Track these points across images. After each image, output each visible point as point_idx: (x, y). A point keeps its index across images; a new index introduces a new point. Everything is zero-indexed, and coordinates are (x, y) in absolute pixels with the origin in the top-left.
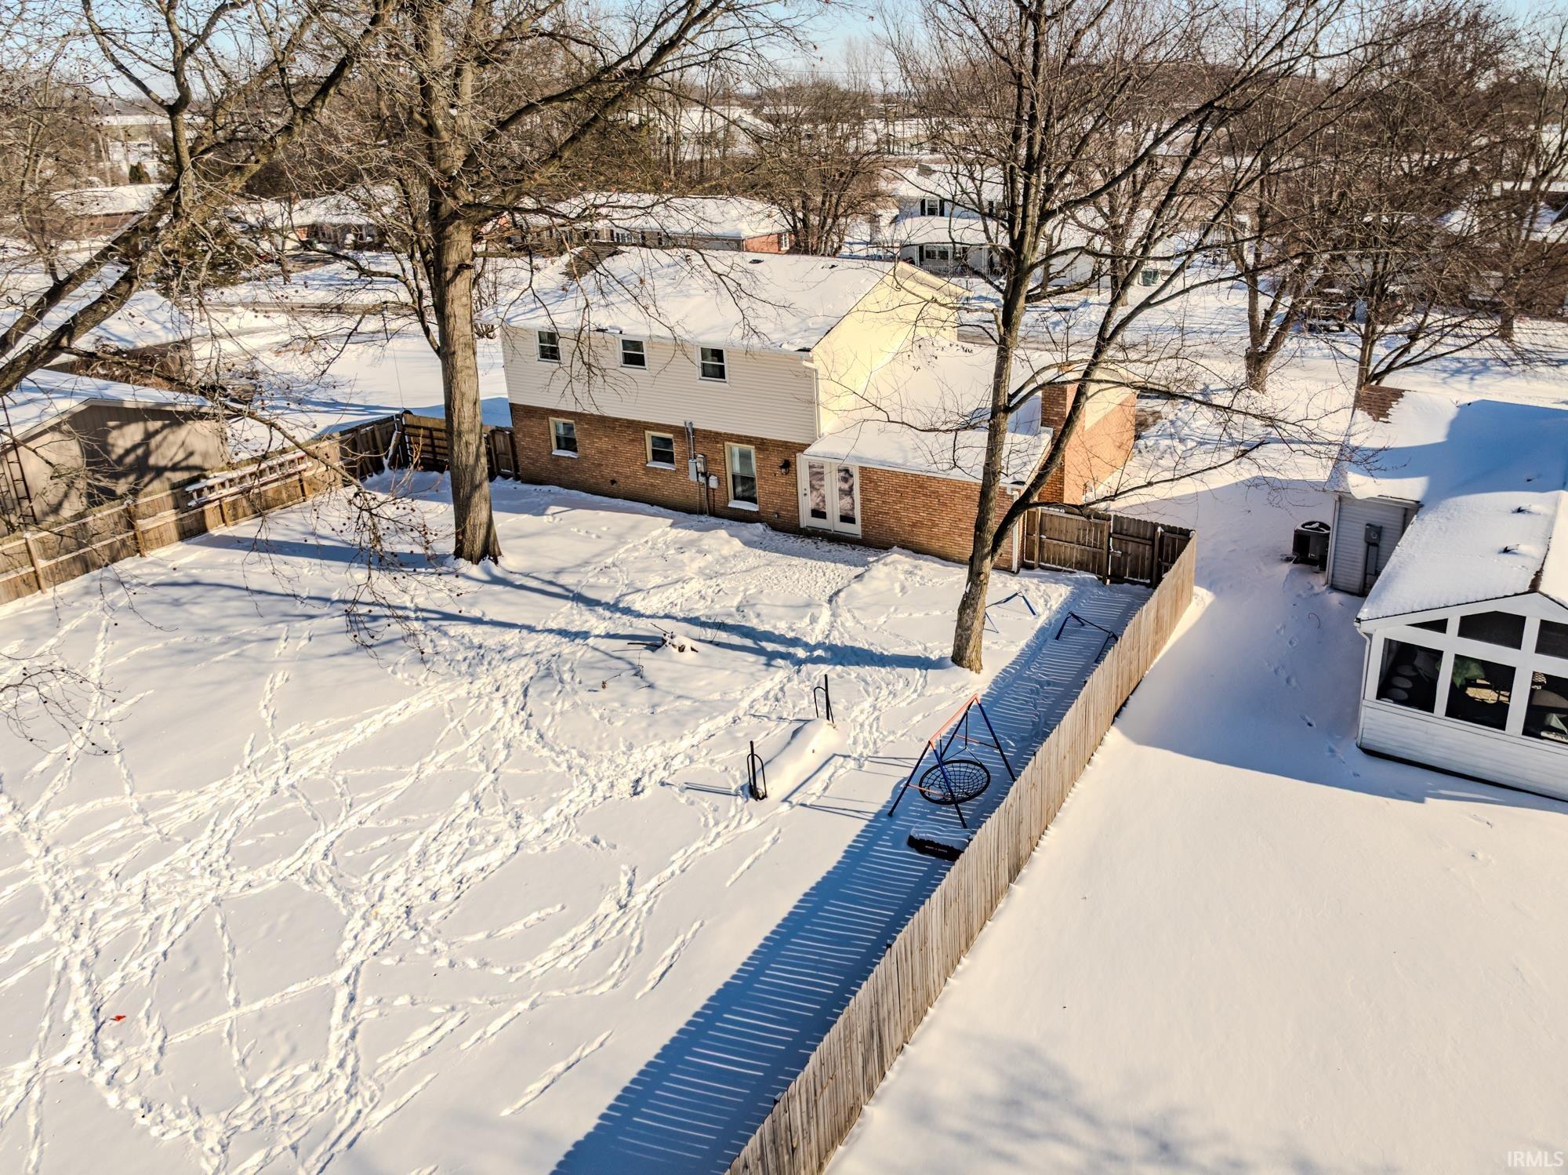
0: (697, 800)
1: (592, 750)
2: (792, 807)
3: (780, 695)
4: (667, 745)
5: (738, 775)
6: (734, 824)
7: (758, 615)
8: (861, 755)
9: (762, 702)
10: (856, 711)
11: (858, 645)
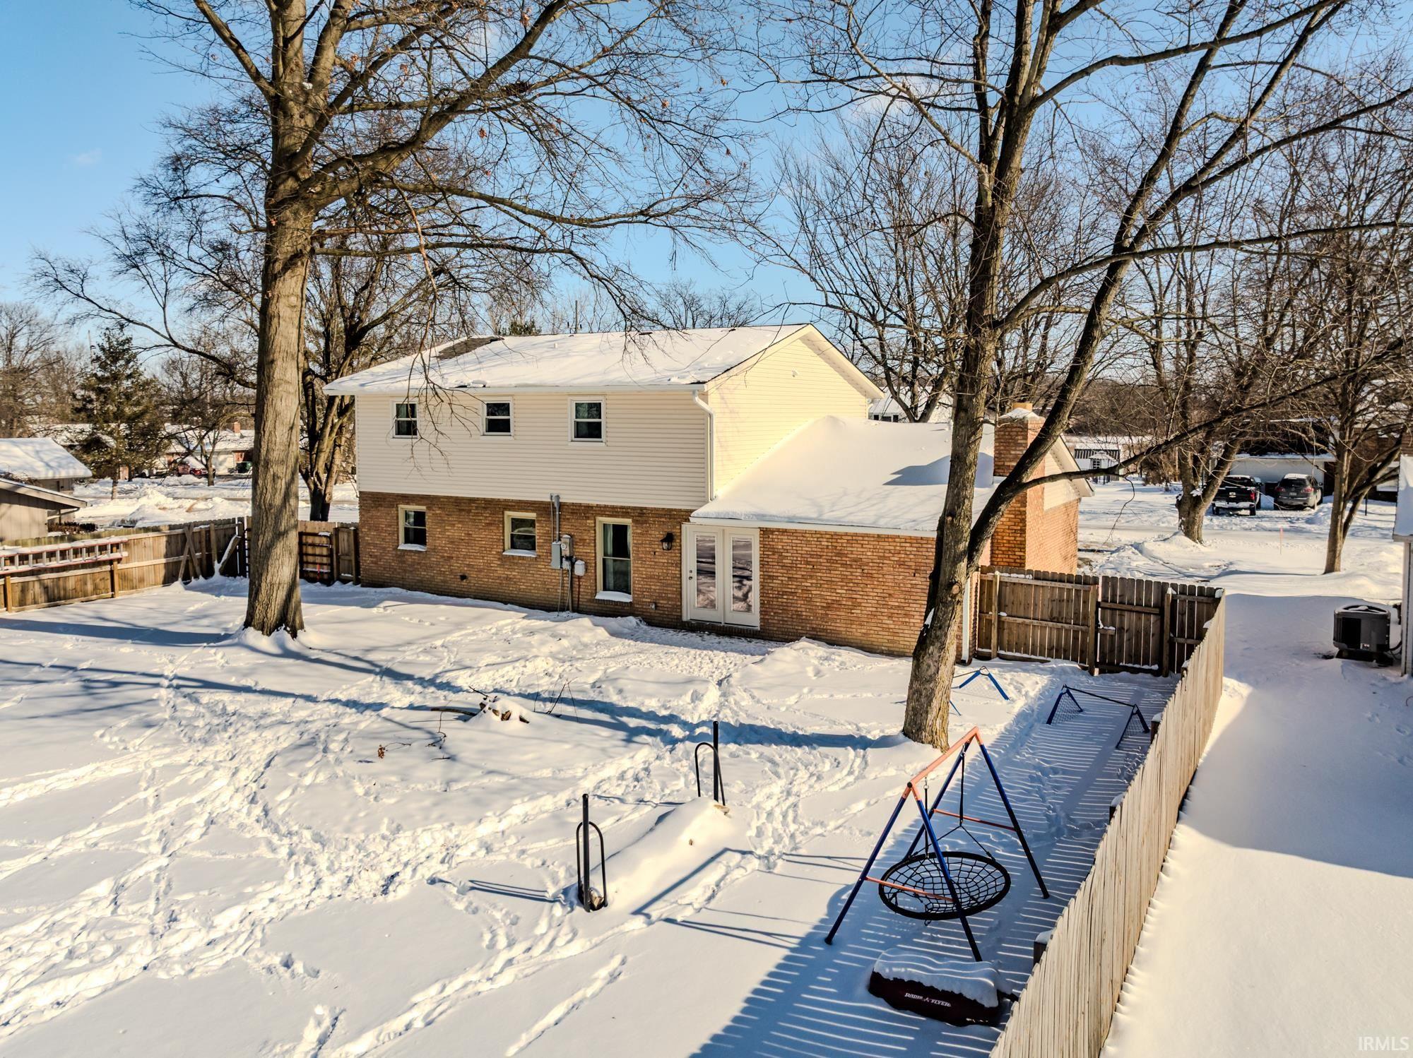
0: (483, 905)
1: (338, 834)
2: (650, 923)
3: (642, 774)
4: (455, 830)
5: (562, 873)
6: (541, 947)
7: (621, 691)
8: (771, 852)
9: (615, 782)
10: (759, 797)
11: (758, 723)
